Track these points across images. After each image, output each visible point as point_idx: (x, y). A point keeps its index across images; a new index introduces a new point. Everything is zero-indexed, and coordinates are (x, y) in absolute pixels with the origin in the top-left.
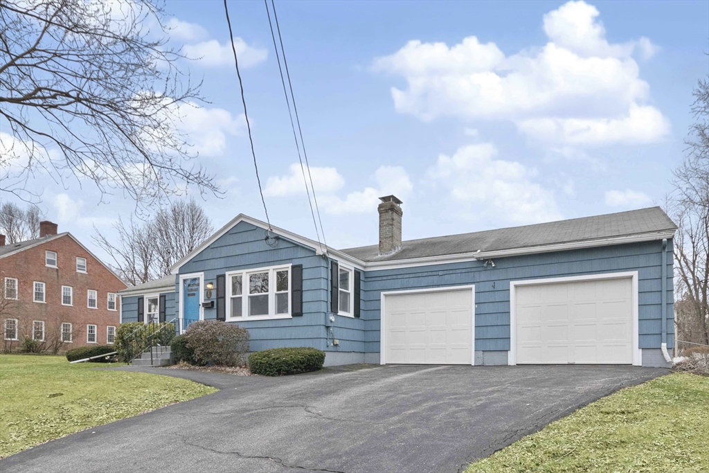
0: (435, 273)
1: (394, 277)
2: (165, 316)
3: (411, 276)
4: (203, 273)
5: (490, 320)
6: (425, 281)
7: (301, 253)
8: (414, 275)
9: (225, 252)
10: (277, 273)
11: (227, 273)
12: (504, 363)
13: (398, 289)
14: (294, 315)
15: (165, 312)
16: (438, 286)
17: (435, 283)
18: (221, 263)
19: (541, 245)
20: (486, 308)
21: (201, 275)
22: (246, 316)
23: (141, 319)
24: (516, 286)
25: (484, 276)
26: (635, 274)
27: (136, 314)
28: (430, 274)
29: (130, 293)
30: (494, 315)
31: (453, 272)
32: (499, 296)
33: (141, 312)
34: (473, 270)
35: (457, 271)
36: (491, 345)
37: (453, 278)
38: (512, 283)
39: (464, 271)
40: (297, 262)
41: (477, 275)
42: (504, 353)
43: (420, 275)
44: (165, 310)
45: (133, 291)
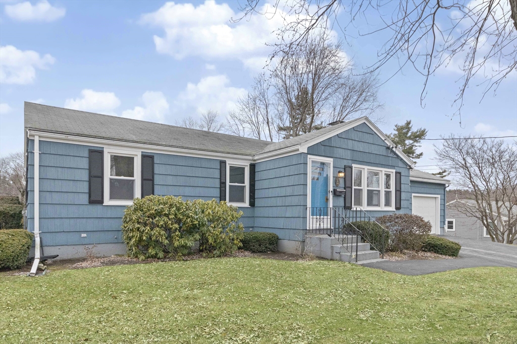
2: (153, 185)
4: (332, 159)
7: (400, 164)
10: (385, 174)
14: (396, 209)
15: (153, 180)
21: (331, 162)
22: (366, 206)
24: (414, 196)
27: (84, 175)
40: (398, 170)
44: (153, 177)
45: (78, 135)
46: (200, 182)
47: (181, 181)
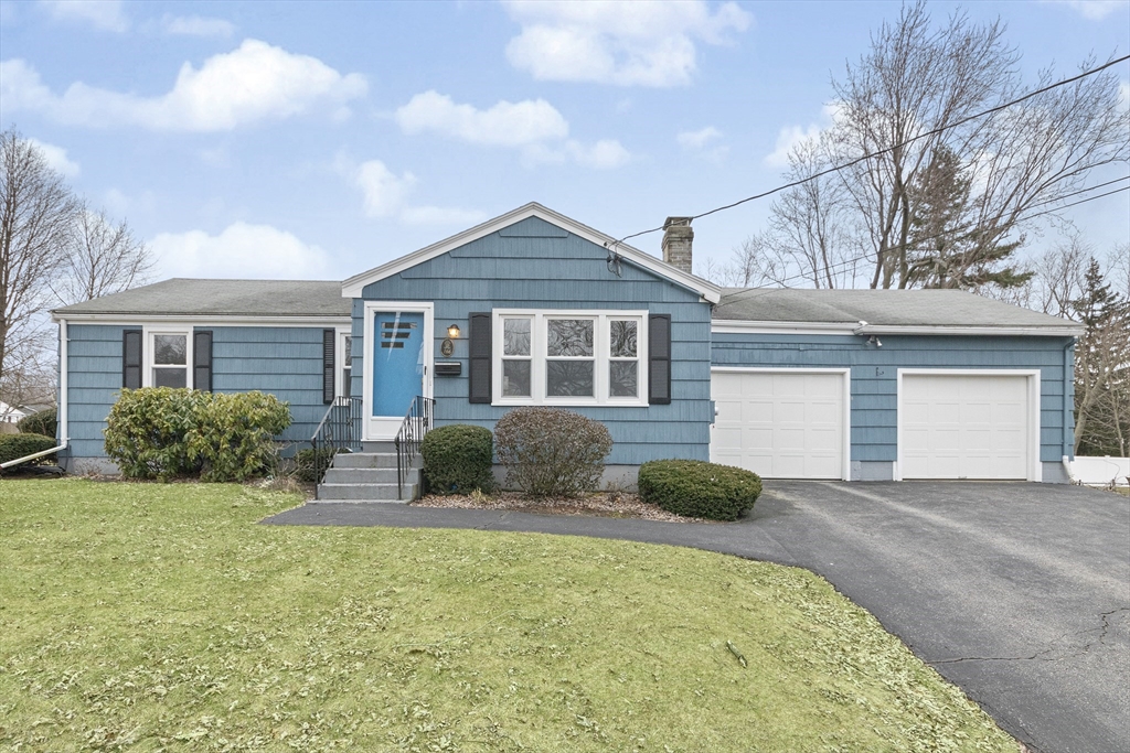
0: (793, 346)
1: (730, 345)
2: (211, 374)
3: (756, 346)
4: (431, 304)
5: (870, 419)
6: (777, 356)
7: (667, 294)
8: (761, 346)
9: (488, 268)
10: (612, 323)
11: (496, 312)
12: (888, 479)
13: (736, 364)
14: (652, 401)
15: (210, 367)
16: (798, 365)
17: (794, 360)
18: (483, 290)
19: (944, 325)
20: (866, 402)
21: (428, 308)
22: (539, 397)
23: (132, 378)
24: (904, 376)
25: (864, 357)
26: (1037, 372)
27: (118, 365)
28: (786, 346)
29: (97, 317)
30: (877, 413)
31: (820, 347)
32: (882, 387)
33: (132, 360)
34: (848, 347)
35: (826, 347)
36: (872, 454)
37: (819, 356)
38: (901, 371)
39: (834, 347)
40: (660, 310)
41: (853, 354)
42: (889, 464)
43: (770, 346)
44: (211, 363)
45: (108, 313)
46: (288, 366)
47: (257, 366)
